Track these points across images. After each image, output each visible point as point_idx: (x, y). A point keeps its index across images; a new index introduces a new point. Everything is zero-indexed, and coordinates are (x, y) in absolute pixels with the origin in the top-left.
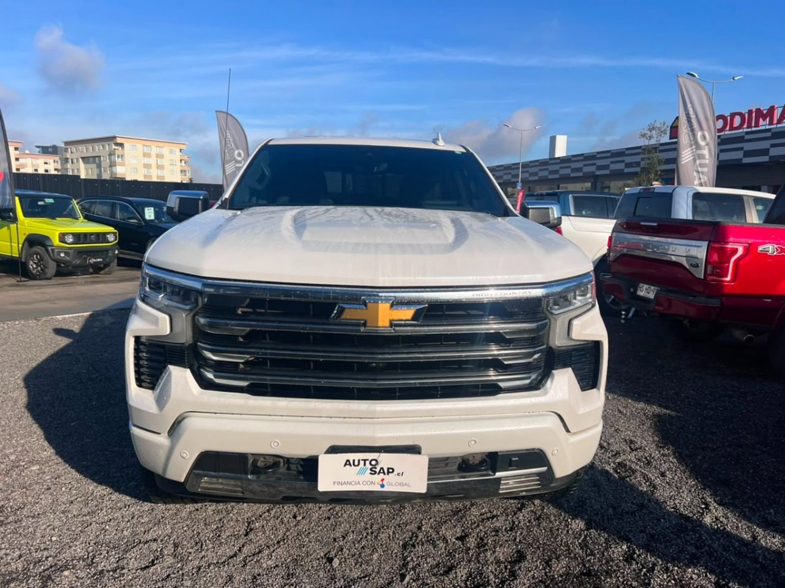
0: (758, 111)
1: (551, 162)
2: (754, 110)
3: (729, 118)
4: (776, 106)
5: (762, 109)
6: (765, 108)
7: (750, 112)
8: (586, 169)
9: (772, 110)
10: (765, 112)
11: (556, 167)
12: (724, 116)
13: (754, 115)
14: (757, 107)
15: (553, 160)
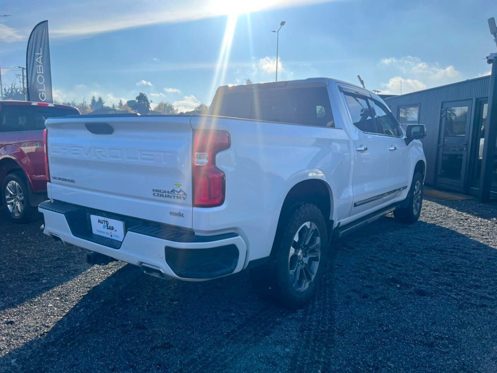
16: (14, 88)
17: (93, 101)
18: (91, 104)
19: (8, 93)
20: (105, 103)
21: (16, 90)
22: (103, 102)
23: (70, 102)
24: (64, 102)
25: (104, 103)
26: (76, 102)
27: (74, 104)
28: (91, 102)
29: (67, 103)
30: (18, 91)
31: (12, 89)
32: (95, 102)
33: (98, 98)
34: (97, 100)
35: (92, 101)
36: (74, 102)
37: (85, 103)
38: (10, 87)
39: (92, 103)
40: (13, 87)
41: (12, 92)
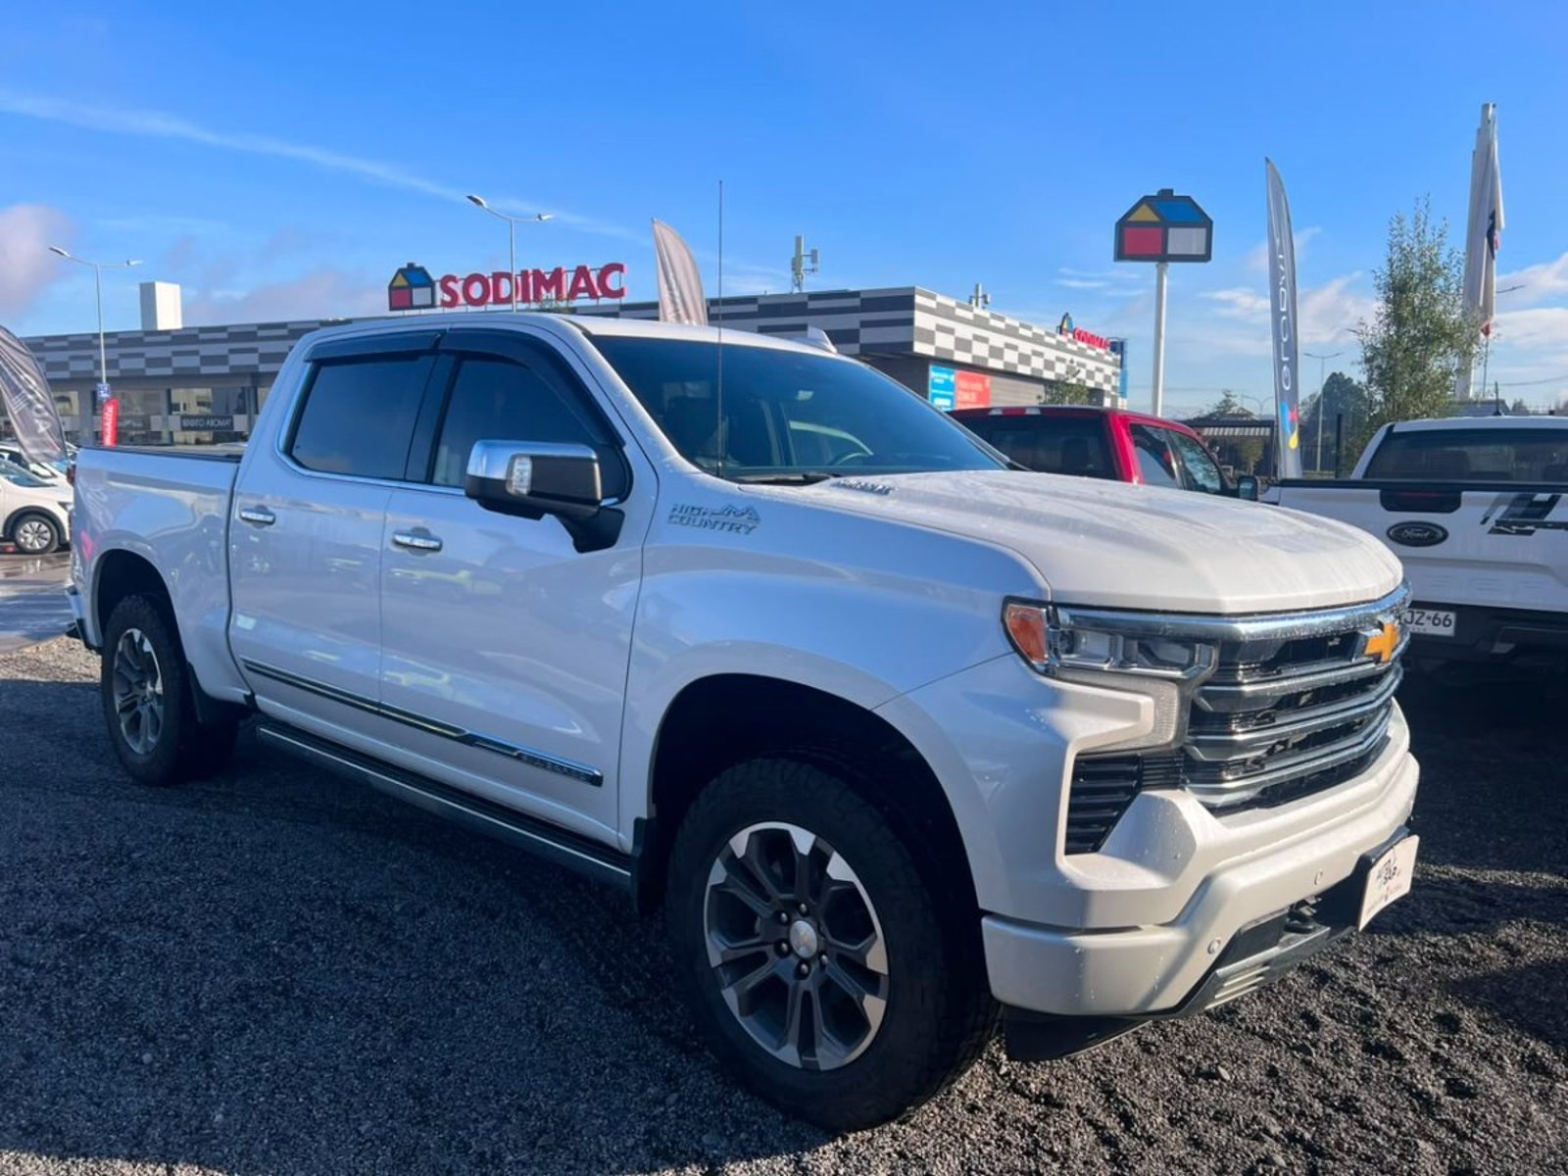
0: (537, 274)
1: (148, 339)
2: (530, 271)
3: (491, 281)
4: (564, 269)
5: (543, 271)
6: (547, 270)
7: (525, 274)
8: (236, 360)
9: (558, 274)
10: (548, 277)
11: (165, 352)
12: (483, 277)
13: (531, 279)
14: (536, 268)
15: (150, 336)
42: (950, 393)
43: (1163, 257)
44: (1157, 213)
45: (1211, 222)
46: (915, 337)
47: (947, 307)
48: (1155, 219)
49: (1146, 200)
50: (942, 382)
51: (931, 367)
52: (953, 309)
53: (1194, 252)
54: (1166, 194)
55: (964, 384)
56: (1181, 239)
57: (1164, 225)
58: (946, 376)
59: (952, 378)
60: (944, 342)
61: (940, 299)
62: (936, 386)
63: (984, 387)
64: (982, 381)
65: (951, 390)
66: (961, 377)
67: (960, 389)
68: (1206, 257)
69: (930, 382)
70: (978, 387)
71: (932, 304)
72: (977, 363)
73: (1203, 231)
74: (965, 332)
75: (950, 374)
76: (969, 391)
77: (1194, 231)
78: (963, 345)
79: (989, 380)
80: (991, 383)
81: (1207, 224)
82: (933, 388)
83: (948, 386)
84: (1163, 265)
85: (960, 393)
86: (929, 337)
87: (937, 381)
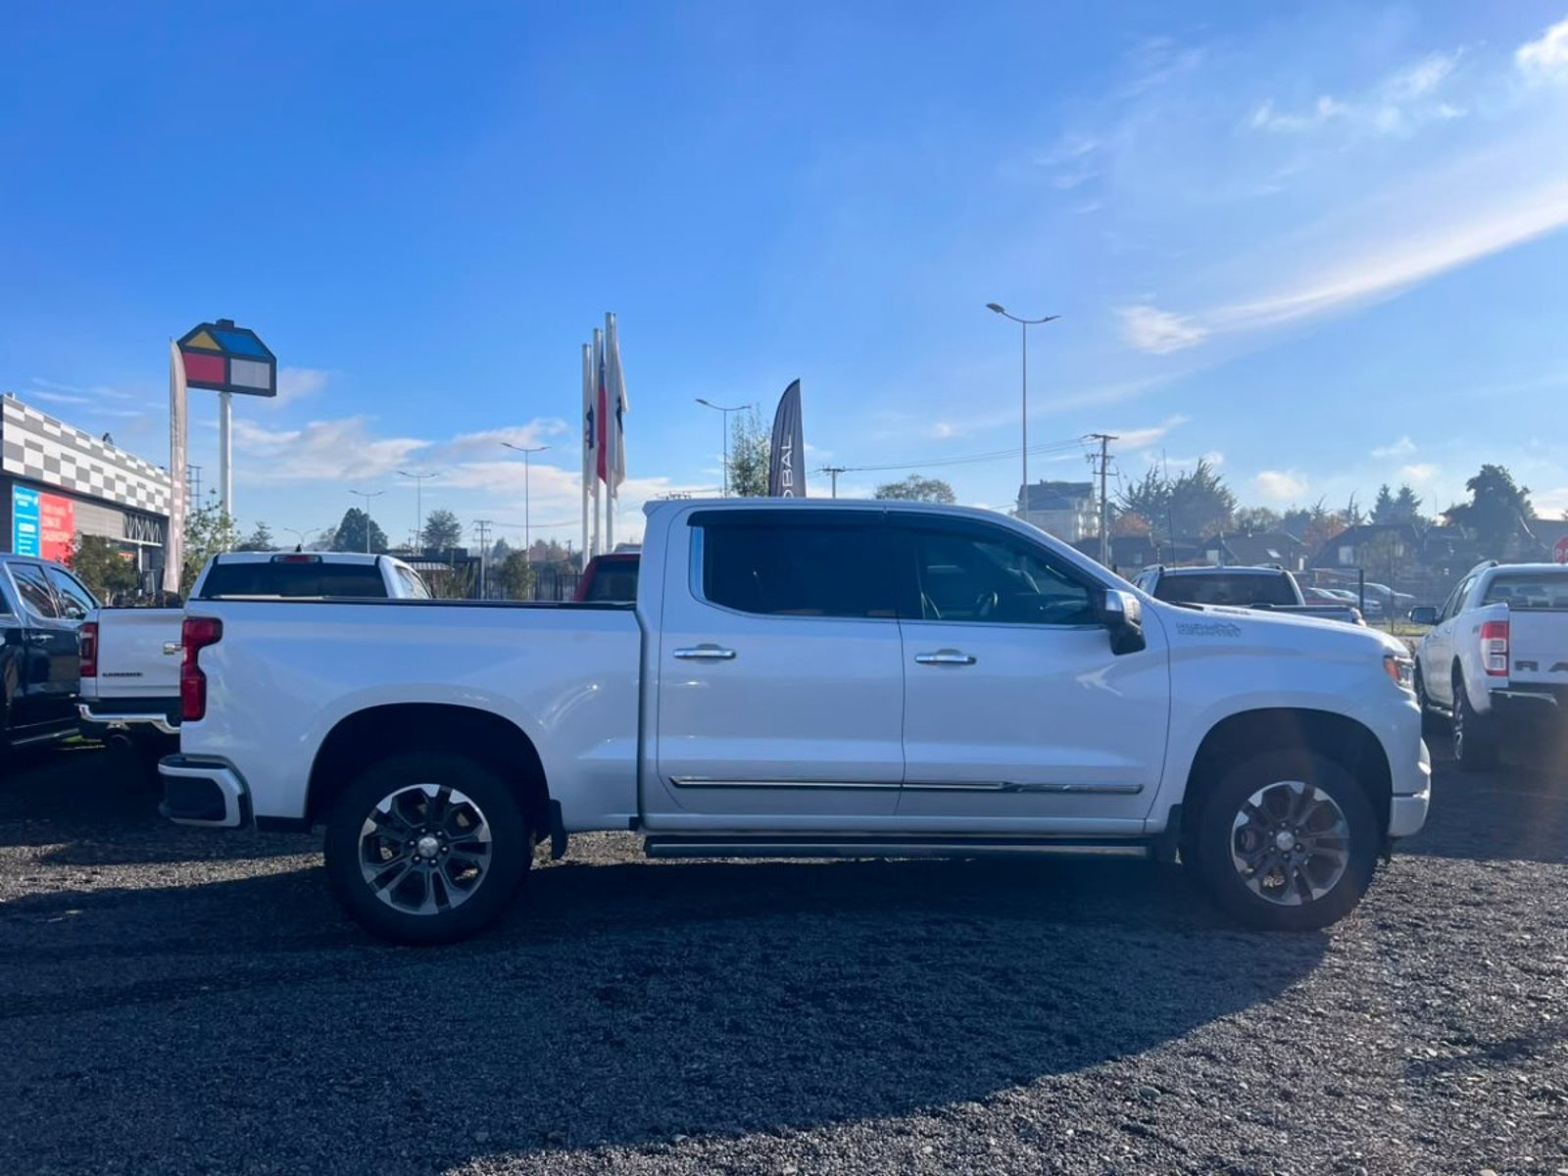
16: (1154, 481)
17: (1384, 499)
18: (1374, 510)
19: (1137, 497)
20: (1422, 505)
21: (1159, 487)
22: (1414, 501)
23: (1309, 510)
24: (1291, 509)
25: (1418, 504)
26: (1327, 509)
27: (1319, 513)
28: (1376, 503)
29: (1299, 512)
30: (1164, 489)
31: (1147, 486)
32: (1391, 503)
33: (1401, 488)
34: (1394, 495)
35: (1379, 500)
36: (1321, 508)
37: (1356, 508)
38: (1144, 480)
39: (1378, 507)
40: (1151, 481)
41: (1147, 493)
42: (35, 518)
43: (226, 387)
44: (218, 342)
45: (274, 359)
46: (4, 452)
47: (35, 420)
48: (216, 347)
49: (203, 327)
50: (25, 504)
51: (14, 487)
52: (41, 423)
53: (258, 385)
54: (226, 325)
55: (48, 508)
56: (243, 372)
57: (227, 355)
58: (29, 498)
59: (36, 501)
60: (33, 459)
61: (29, 411)
62: (22, 510)
63: (67, 513)
64: (65, 506)
65: (36, 515)
66: (45, 500)
67: (44, 514)
68: (271, 392)
69: (14, 505)
70: (60, 511)
71: (20, 416)
72: (66, 485)
73: (267, 366)
74: (54, 450)
75: (34, 495)
76: (53, 516)
77: (258, 365)
78: (52, 464)
79: (73, 505)
80: (74, 508)
81: (271, 360)
82: (18, 512)
83: (31, 509)
84: (225, 394)
85: (46, 518)
86: (18, 454)
87: (21, 503)
